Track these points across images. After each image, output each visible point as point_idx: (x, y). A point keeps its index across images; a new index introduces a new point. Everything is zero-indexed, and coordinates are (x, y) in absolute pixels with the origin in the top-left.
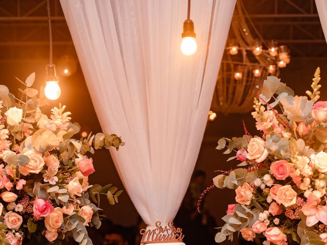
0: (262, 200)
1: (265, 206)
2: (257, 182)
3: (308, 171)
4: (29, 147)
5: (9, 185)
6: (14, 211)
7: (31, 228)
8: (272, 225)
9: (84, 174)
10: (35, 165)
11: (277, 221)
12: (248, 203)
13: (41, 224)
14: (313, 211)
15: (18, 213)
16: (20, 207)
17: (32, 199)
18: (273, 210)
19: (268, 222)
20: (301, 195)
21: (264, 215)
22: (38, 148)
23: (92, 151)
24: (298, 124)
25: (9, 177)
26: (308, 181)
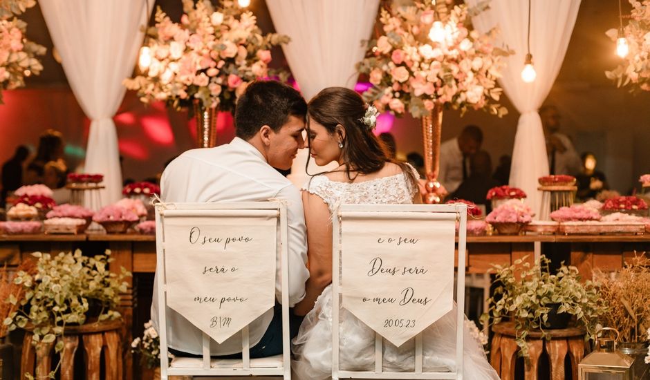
0: (388, 81)
1: (390, 84)
2: (385, 68)
3: (416, 58)
4: (227, 40)
5: (213, 64)
6: (215, 83)
7: (227, 96)
8: (394, 97)
9: (264, 62)
10: (231, 51)
11: (397, 94)
12: (379, 83)
13: (233, 93)
14: (421, 86)
15: (218, 84)
16: (220, 80)
17: (227, 75)
18: (396, 87)
19: (391, 95)
20: (411, 73)
21: (388, 90)
22: (233, 40)
23: (270, 46)
24: (412, 26)
25: (213, 59)
26: (416, 64)
